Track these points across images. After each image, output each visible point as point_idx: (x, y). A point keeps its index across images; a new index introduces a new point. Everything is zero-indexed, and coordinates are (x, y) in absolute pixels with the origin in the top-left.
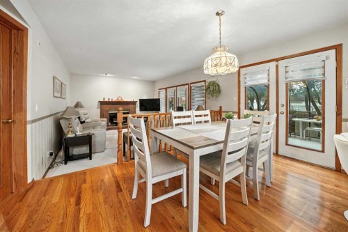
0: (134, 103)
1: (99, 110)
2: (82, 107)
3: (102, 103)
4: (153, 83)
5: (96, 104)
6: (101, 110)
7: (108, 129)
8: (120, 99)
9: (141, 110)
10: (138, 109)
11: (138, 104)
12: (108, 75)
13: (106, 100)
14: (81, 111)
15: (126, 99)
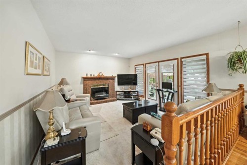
0: (113, 78)
1: (82, 85)
2: (67, 84)
3: (85, 79)
4: (128, 60)
5: (80, 80)
6: (84, 85)
7: (91, 104)
8: (101, 75)
9: (119, 84)
10: (116, 83)
11: (116, 79)
12: (92, 52)
13: (89, 76)
14: (66, 88)
15: (106, 75)
